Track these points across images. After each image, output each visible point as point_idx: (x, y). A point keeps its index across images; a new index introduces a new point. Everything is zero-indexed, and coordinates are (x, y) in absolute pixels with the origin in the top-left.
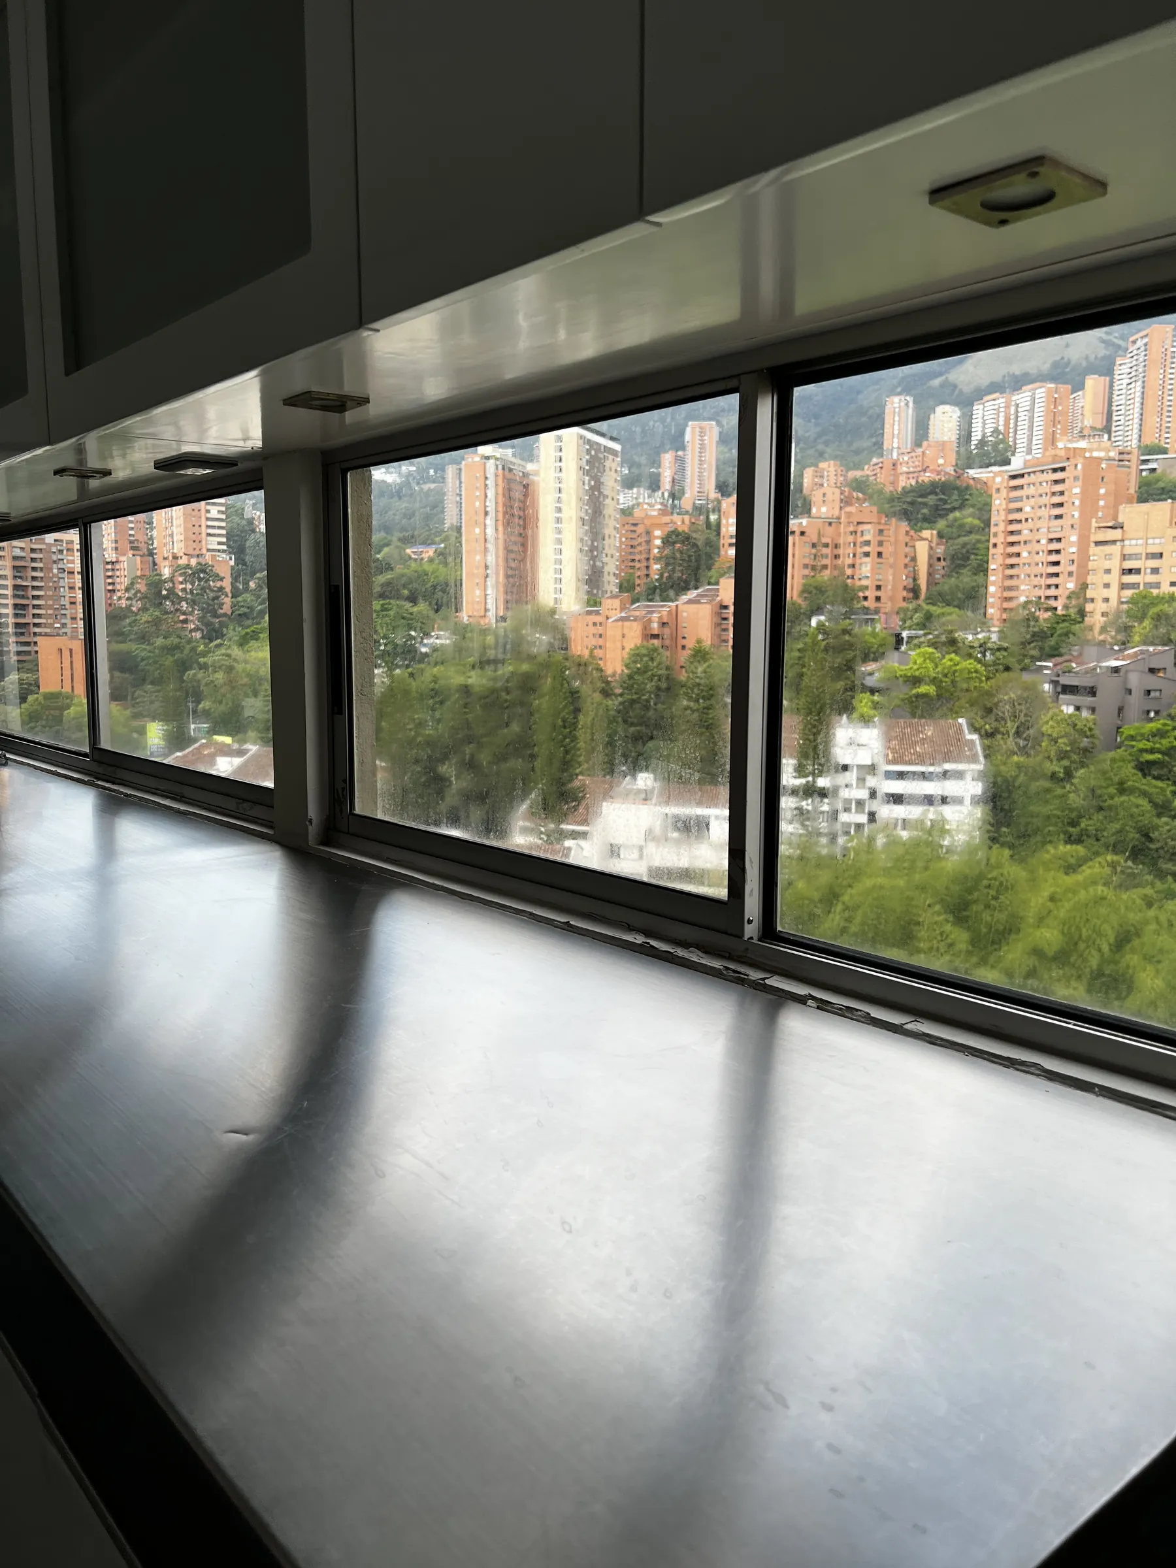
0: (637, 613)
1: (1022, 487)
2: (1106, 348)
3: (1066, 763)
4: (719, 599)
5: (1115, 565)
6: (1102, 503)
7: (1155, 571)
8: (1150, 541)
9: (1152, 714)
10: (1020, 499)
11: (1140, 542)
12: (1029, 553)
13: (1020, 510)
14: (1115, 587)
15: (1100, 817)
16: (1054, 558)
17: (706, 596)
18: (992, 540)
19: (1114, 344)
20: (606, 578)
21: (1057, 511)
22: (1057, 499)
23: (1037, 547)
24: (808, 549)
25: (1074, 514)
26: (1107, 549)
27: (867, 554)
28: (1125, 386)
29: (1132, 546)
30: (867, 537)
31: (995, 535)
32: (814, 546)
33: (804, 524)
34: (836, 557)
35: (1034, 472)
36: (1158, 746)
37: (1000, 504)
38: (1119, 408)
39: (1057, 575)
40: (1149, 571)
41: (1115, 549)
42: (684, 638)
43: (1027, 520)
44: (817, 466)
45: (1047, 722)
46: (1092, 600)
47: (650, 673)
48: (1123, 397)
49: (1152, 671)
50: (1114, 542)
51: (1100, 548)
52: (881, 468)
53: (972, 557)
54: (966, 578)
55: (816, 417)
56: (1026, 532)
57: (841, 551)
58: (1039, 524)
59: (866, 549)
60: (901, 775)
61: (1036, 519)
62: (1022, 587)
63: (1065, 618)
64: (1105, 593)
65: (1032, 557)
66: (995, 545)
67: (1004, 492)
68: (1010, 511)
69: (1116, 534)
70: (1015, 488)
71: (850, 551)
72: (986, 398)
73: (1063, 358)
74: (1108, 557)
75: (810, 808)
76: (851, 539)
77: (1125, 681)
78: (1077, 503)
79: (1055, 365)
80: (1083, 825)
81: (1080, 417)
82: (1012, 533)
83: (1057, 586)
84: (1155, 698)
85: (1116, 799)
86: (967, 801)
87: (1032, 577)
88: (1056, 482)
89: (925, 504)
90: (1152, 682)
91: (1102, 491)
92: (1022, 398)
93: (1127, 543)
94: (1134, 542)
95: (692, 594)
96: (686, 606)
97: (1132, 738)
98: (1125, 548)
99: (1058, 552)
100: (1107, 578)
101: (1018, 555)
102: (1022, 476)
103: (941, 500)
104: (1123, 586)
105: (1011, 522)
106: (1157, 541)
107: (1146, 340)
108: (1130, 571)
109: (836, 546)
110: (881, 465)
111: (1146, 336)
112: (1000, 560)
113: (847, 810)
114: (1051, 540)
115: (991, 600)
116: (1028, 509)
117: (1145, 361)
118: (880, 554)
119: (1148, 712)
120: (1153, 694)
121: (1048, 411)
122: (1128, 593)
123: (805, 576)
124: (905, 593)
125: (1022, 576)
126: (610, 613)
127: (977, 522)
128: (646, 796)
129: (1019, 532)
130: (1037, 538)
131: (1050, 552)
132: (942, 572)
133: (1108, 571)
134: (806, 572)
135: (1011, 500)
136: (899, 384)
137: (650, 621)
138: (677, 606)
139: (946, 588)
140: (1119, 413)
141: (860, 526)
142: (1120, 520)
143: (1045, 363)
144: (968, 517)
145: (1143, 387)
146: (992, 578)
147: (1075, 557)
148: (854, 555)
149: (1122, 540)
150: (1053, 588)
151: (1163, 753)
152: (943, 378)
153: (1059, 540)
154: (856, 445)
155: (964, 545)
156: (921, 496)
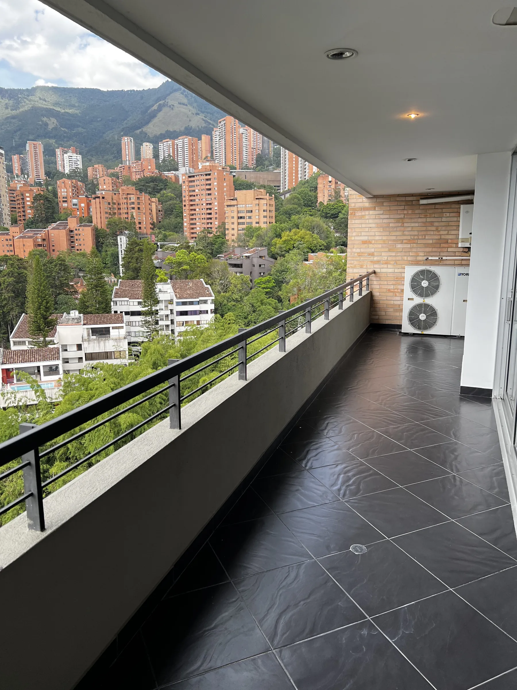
0: (29, 235)
1: (194, 181)
2: (205, 123)
3: (240, 294)
4: (68, 227)
5: (235, 215)
6: (225, 189)
7: (250, 218)
8: (247, 206)
9: (262, 274)
10: (194, 186)
11: (244, 206)
12: (199, 209)
13: (194, 191)
14: (236, 224)
15: (256, 314)
16: (209, 211)
17: (62, 226)
18: (184, 204)
19: (208, 122)
20: (4, 217)
21: (209, 192)
22: (208, 187)
23: (202, 207)
24: (106, 205)
25: (215, 193)
26: (232, 208)
27: (133, 208)
28: (218, 140)
29: (241, 207)
30: (132, 201)
31: (185, 201)
32: (109, 204)
33: (103, 193)
34: (119, 209)
35: (198, 175)
36: (268, 286)
37: (185, 188)
38: (216, 149)
39: (211, 219)
40: (247, 217)
41: (235, 208)
42: (53, 246)
43: (197, 195)
44: (93, 166)
45: (232, 279)
46: (228, 229)
47: (54, 263)
48: (218, 144)
49: (261, 257)
50: (234, 206)
51: (229, 208)
52: (124, 169)
53: (174, 210)
54: (173, 220)
55: (85, 143)
56: (197, 200)
57: (121, 207)
58: (202, 197)
59: (133, 206)
60: (184, 303)
61: (200, 195)
62: (198, 224)
63: (218, 237)
64: (233, 226)
65: (200, 210)
66: (185, 206)
67: (187, 183)
68: (190, 191)
69: (234, 202)
70: (191, 181)
71: (126, 206)
72: (164, 141)
73: (189, 126)
74: (232, 211)
75: (150, 320)
76: (125, 201)
77: (252, 261)
78: (216, 189)
79: (186, 128)
80: (249, 318)
81: (200, 152)
82: (191, 200)
83: (211, 223)
84: (263, 268)
85: (261, 307)
86: (209, 312)
87: (201, 219)
88: (207, 180)
89: (149, 187)
90: (261, 261)
91: (225, 184)
92: (179, 142)
93: (239, 206)
94: (241, 206)
95: (54, 225)
96: (52, 230)
97: (259, 283)
98: (239, 208)
99: (210, 209)
100: (233, 220)
101: (195, 210)
102: (194, 176)
103: (155, 185)
104: (239, 224)
105: (191, 196)
106: (250, 205)
107: (224, 122)
108: (241, 218)
109: (119, 204)
110: (123, 168)
111: (225, 120)
112: (188, 212)
113: (162, 320)
114: (207, 204)
115: (185, 229)
116: (197, 191)
117: (225, 130)
118: (139, 208)
119: (260, 273)
120: (262, 266)
121: (189, 148)
122: (241, 227)
123: (107, 218)
124: (151, 226)
125: (197, 219)
126: (14, 234)
127: (173, 195)
128: (77, 321)
129: (194, 200)
130: (202, 203)
131: (207, 209)
132: (161, 216)
133: (233, 217)
134: (107, 215)
135: (190, 187)
136: (122, 131)
137: (37, 238)
138: (48, 230)
139: (165, 223)
140: (216, 151)
141: (128, 195)
142: (236, 197)
143: (182, 127)
144: (168, 193)
145: (225, 141)
146: (185, 220)
147: (217, 211)
148: (127, 209)
149: (237, 205)
150: (210, 224)
151: (270, 289)
152: (140, 130)
153: (210, 204)
154: (105, 158)
155: (170, 205)
156: (147, 183)
